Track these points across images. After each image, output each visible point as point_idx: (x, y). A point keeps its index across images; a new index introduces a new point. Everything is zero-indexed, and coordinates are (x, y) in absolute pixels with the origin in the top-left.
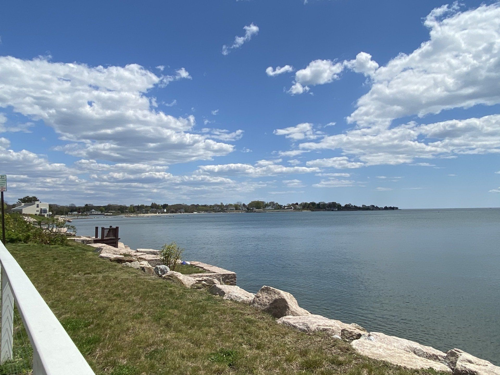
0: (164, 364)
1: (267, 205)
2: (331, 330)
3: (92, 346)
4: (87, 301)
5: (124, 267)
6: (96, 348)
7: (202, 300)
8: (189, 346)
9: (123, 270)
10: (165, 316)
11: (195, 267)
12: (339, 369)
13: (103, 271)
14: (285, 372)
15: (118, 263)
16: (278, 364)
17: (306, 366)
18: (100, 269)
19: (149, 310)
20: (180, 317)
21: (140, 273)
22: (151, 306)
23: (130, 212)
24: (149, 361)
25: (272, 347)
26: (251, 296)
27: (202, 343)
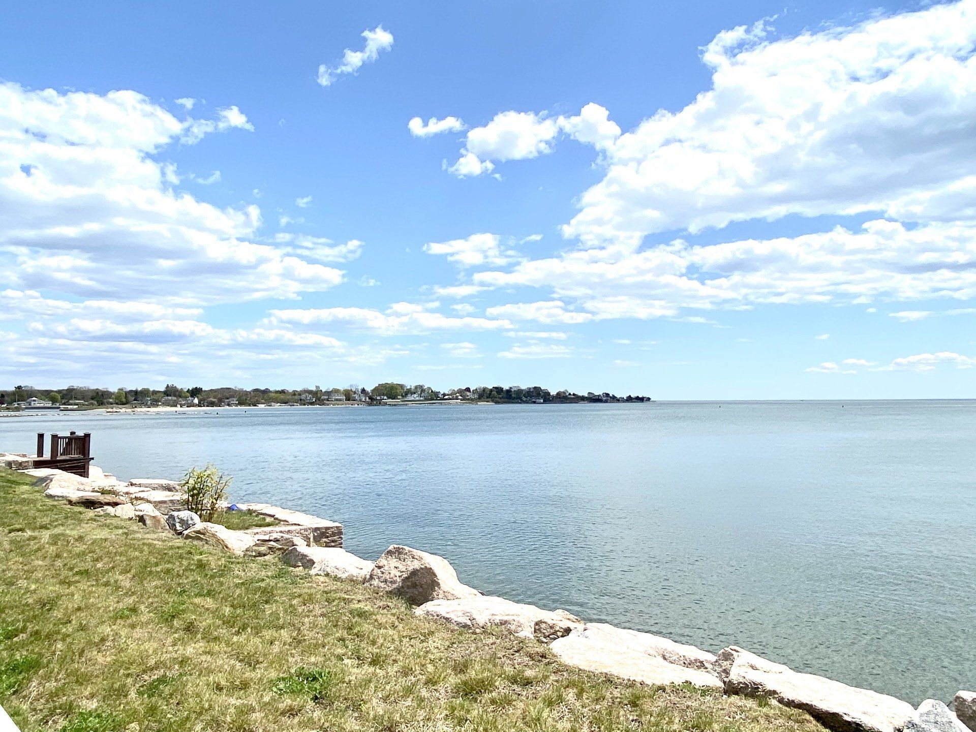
0: (178, 704)
1: (409, 392)
2: (515, 623)
3: (20, 677)
4: (14, 587)
5: (99, 516)
6: (30, 680)
7: (265, 578)
8: (233, 667)
9: (98, 521)
10: (184, 611)
11: (257, 516)
12: (524, 693)
13: (51, 525)
14: (423, 704)
15: (88, 507)
16: (410, 691)
17: (464, 690)
18: (46, 520)
19: (150, 600)
20: (216, 611)
21: (135, 528)
22: (154, 591)
23: (117, 404)
24: (147, 700)
25: (401, 660)
26: (366, 567)
27: (261, 659)
